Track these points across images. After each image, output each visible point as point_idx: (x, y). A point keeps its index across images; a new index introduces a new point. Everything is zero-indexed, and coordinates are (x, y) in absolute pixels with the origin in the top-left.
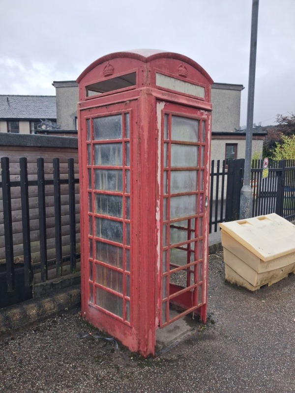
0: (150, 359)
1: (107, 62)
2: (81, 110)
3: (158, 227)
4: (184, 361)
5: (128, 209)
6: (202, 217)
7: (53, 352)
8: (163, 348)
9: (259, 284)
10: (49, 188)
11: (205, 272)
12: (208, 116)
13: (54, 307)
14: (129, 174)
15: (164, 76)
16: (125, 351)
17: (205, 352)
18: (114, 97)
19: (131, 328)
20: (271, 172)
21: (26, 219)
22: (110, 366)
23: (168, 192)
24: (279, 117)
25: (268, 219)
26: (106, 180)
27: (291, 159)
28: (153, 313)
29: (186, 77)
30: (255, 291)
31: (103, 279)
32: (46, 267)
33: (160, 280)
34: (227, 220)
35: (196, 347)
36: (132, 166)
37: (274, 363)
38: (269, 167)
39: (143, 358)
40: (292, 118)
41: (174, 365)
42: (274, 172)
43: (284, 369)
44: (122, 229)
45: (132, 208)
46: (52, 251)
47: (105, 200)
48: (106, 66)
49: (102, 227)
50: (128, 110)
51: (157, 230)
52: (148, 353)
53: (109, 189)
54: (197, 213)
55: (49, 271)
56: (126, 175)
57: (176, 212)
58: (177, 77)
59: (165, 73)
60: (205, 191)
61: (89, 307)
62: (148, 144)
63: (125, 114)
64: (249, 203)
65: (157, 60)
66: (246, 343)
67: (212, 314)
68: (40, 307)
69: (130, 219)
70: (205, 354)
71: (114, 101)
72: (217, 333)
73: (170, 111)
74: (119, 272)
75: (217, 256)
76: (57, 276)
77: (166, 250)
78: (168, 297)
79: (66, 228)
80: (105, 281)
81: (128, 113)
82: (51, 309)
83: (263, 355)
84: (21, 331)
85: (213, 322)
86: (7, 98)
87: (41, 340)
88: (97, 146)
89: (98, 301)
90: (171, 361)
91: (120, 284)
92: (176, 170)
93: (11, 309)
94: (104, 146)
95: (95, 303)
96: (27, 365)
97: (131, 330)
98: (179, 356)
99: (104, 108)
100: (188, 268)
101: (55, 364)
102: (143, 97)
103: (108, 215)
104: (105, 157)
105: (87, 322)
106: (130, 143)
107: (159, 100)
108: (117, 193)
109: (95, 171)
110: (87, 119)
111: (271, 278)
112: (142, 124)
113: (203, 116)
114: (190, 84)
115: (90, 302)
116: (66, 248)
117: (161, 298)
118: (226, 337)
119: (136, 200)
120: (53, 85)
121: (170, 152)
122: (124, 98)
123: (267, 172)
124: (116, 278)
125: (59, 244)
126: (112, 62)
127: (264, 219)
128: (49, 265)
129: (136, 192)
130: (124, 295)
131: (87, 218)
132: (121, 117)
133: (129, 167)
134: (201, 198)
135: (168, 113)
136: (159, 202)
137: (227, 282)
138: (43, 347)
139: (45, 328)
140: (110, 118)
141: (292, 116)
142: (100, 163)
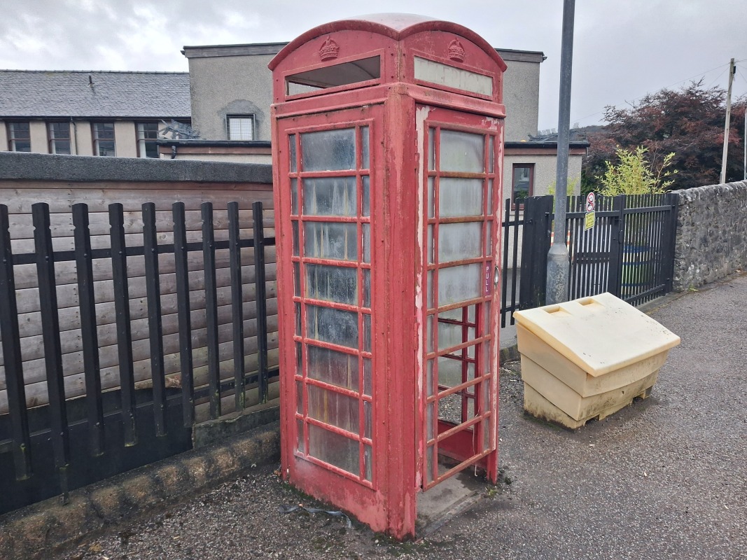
0: (408, 543)
1: (327, 36)
2: (277, 119)
3: (420, 320)
4: (465, 543)
5: (366, 291)
6: (489, 302)
7: (241, 535)
8: (427, 525)
9: (584, 416)
10: (223, 254)
11: (495, 395)
12: (499, 127)
13: (233, 463)
14: (368, 230)
15: (427, 62)
16: (363, 531)
17: (498, 529)
18: (338, 98)
19: (375, 491)
20: (600, 218)
21: (185, 308)
22: (342, 553)
23: (435, 260)
24: (610, 111)
25: (597, 303)
26: (325, 242)
27: (634, 193)
28: (411, 465)
29: (462, 61)
30: (578, 428)
31: (322, 410)
32: (219, 392)
33: (423, 409)
34: (523, 307)
35: (482, 522)
36: (374, 217)
37: (613, 542)
38: (596, 210)
39: (396, 541)
40: (633, 113)
41: (448, 551)
42: (605, 218)
43: (631, 551)
44: (357, 324)
45: (375, 289)
46: (227, 365)
47: (322, 275)
48: (325, 43)
49: (318, 322)
50: (366, 120)
51: (418, 324)
52: (405, 532)
53: (332, 255)
54: (482, 294)
55: (223, 399)
56: (362, 233)
57: (447, 294)
58: (448, 62)
59: (428, 56)
60: (494, 256)
61: (295, 460)
62: (401, 179)
63: (361, 127)
64: (563, 275)
65: (416, 35)
66: (565, 513)
67: (506, 468)
68: (210, 462)
69: (370, 307)
70: (499, 531)
71: (340, 104)
72: (515, 499)
73: (438, 122)
74: (351, 397)
75: (506, 370)
76: (237, 408)
77: (433, 359)
78: (436, 437)
79: (251, 324)
80: (326, 414)
81: (367, 126)
82: (228, 466)
83: (595, 530)
84: (180, 503)
85: (508, 482)
86: (90, 77)
87: (218, 517)
88: (309, 182)
89: (312, 450)
90: (443, 544)
91: (354, 417)
92: (447, 222)
93: (160, 467)
94: (322, 181)
95: (308, 452)
96: (201, 556)
97: (374, 496)
98: (455, 536)
99: (323, 116)
100: (464, 391)
101: (249, 553)
102: (393, 100)
103: (330, 301)
104: (324, 201)
105: (292, 487)
106: (371, 177)
107: (420, 103)
108: (348, 262)
109: (305, 225)
110: (291, 135)
111: (604, 406)
112: (391, 146)
113: (490, 128)
114: (468, 74)
115: (297, 452)
116: (251, 359)
117: (425, 440)
118: (533, 505)
119: (381, 275)
120: (183, 53)
121: (437, 193)
122: (358, 101)
123: (593, 217)
124: (344, 407)
125: (240, 352)
126: (335, 36)
127: (589, 302)
128: (224, 389)
129: (381, 261)
130: (361, 436)
131: (290, 308)
132: (354, 132)
133: (368, 217)
134: (488, 268)
135: (435, 125)
136: (420, 277)
137: (528, 415)
138: (224, 527)
139: (221, 498)
140: (333, 133)
141: (634, 110)
142: (313, 211)
